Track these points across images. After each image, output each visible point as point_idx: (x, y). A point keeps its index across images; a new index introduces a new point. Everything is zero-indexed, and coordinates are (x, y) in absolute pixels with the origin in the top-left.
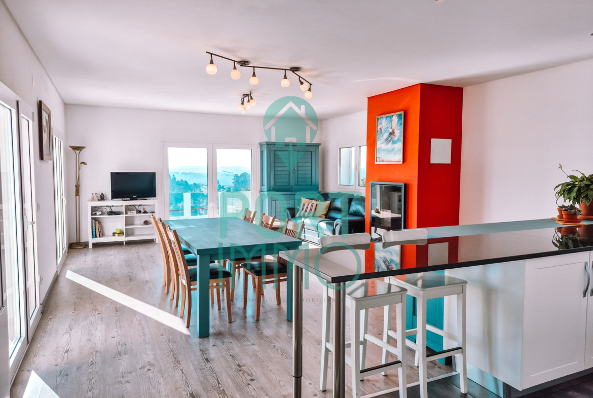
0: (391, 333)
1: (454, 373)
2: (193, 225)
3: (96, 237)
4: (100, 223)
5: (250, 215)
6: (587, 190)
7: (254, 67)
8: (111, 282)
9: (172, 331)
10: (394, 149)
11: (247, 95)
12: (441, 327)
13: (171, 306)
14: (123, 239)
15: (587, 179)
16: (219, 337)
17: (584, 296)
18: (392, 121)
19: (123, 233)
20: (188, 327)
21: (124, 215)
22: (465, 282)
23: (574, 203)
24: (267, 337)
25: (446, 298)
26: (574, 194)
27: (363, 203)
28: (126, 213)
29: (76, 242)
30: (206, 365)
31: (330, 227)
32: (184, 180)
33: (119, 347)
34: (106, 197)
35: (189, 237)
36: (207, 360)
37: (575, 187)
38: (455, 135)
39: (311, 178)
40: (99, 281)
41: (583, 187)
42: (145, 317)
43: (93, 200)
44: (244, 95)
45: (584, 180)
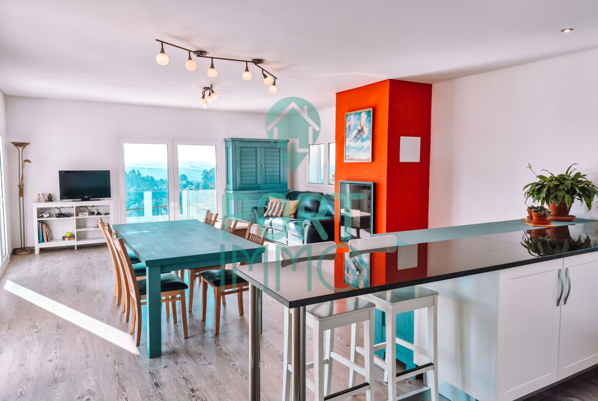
0: (359, 350)
1: (425, 389)
2: (147, 230)
3: (43, 241)
4: (47, 226)
5: (212, 218)
6: (557, 190)
7: (212, 58)
8: (55, 292)
9: (120, 351)
10: (363, 146)
11: (208, 88)
12: (411, 340)
13: (121, 320)
14: (74, 243)
15: (556, 179)
16: (172, 357)
17: (558, 305)
18: (360, 118)
19: (74, 237)
20: (138, 345)
21: (75, 217)
22: (437, 294)
23: (543, 204)
24: (226, 354)
25: (416, 312)
26: (543, 195)
27: (332, 202)
28: (77, 215)
29: (20, 247)
30: (155, 391)
31: (298, 227)
32: (150, 176)
33: (56, 373)
34: (55, 198)
35: (140, 244)
36: (157, 385)
37: (545, 187)
38: (424, 132)
39: (280, 176)
40: (42, 293)
41: (552, 187)
42: (90, 334)
43: (39, 201)
44: (205, 88)
45: (553, 180)
